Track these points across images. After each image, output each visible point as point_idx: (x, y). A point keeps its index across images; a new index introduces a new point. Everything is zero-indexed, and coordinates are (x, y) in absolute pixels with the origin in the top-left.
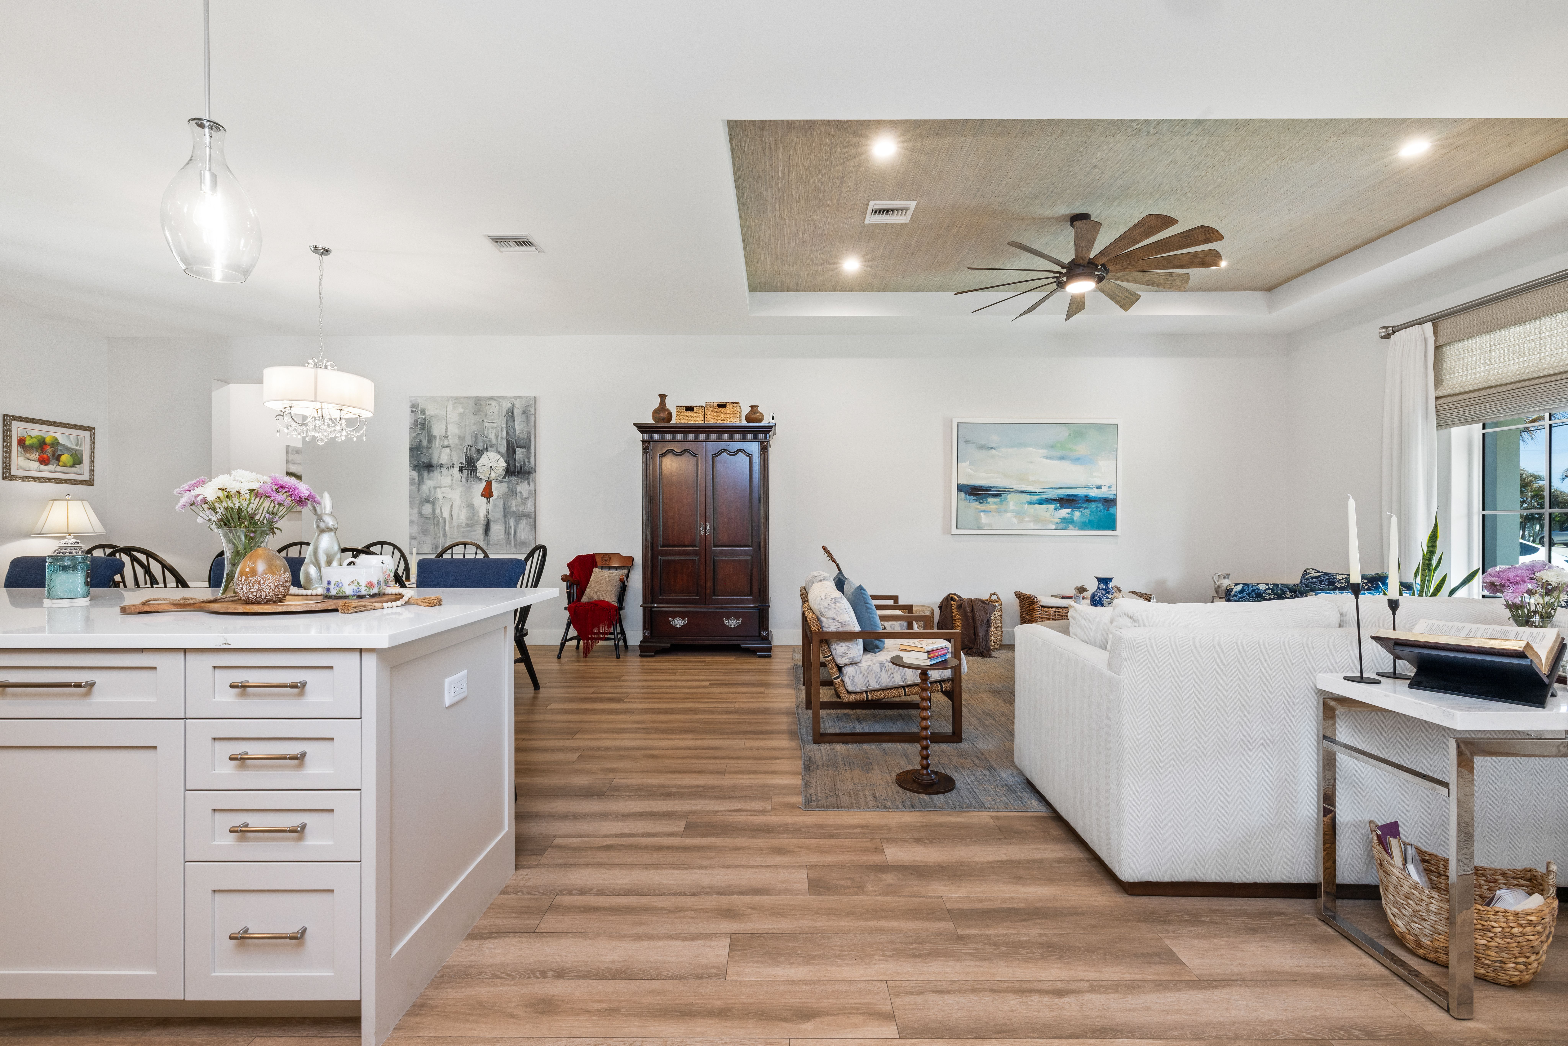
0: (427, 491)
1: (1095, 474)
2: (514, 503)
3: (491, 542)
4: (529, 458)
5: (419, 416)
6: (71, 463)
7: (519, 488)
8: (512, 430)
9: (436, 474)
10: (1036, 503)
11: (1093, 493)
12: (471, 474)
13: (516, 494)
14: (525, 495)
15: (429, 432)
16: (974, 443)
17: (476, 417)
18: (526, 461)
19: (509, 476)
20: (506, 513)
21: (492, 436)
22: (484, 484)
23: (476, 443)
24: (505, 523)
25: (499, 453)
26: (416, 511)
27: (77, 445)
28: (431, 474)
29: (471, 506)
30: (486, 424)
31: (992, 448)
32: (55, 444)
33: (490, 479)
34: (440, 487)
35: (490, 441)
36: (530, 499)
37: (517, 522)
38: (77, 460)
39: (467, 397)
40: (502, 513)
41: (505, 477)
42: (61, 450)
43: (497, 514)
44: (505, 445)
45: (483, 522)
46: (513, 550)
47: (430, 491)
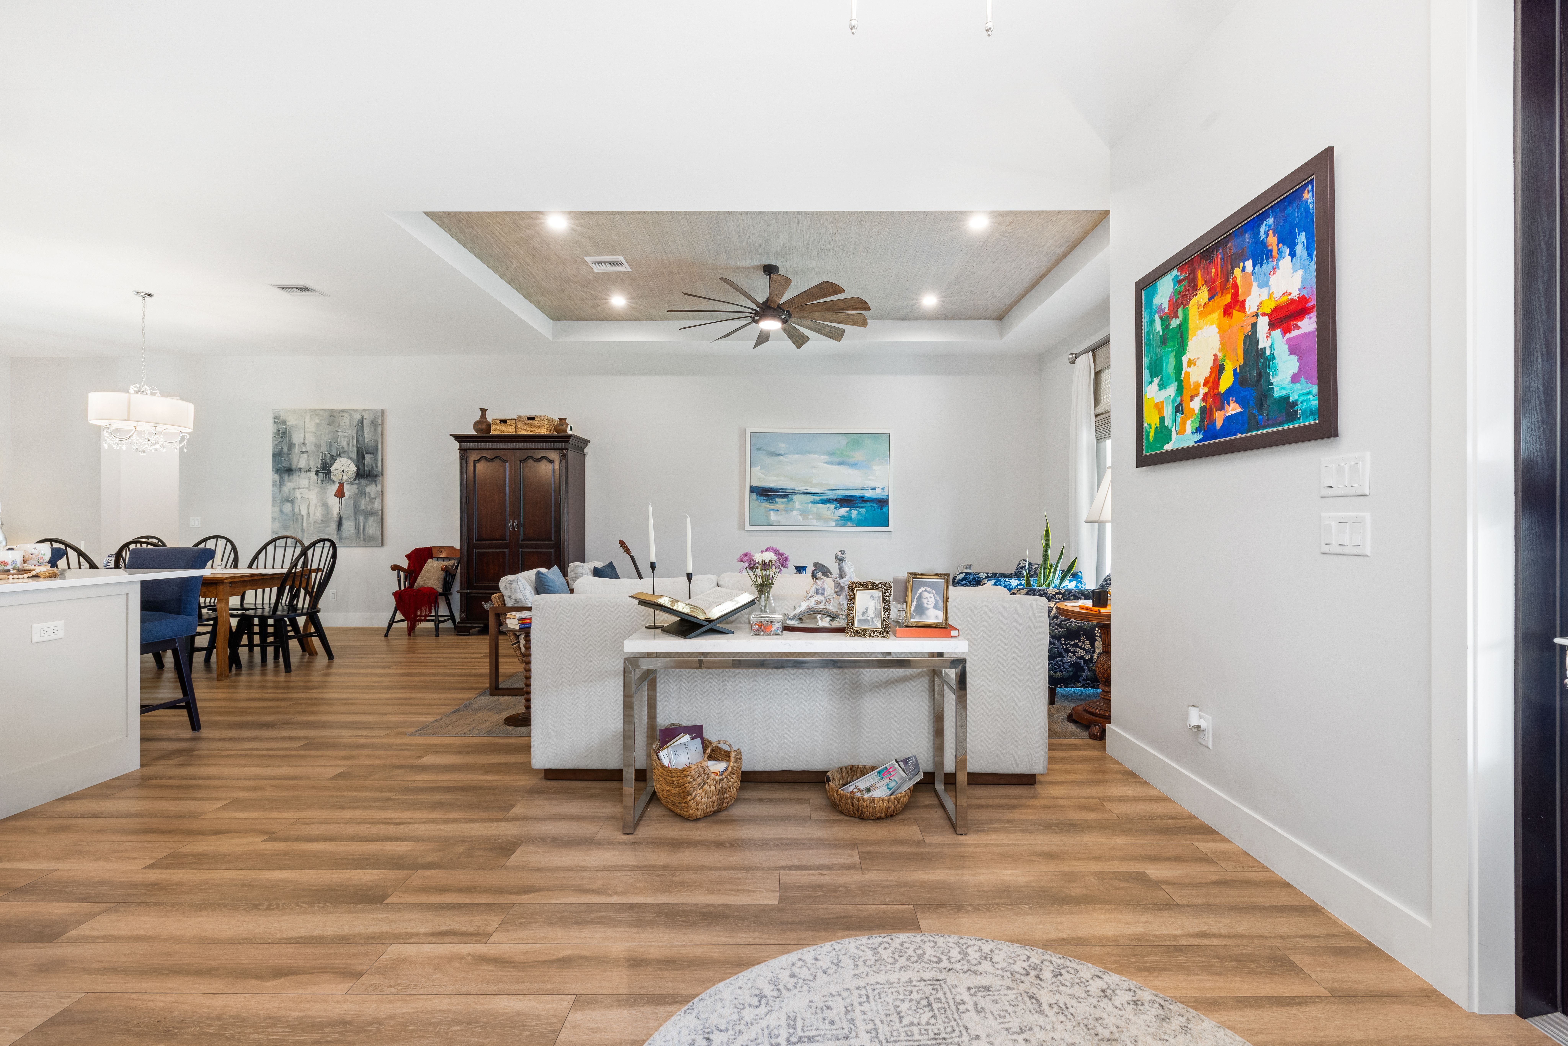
0: (287, 492)
1: (870, 478)
2: (363, 502)
3: (343, 537)
4: (376, 463)
5: (281, 426)
7: (368, 490)
8: (362, 438)
9: (295, 477)
10: (819, 503)
11: (869, 494)
12: (326, 477)
13: (365, 495)
14: (373, 495)
15: (290, 440)
16: (765, 450)
17: (331, 427)
18: (374, 465)
19: (359, 478)
20: (357, 511)
21: (344, 444)
22: (337, 486)
23: (330, 450)
24: (356, 519)
25: (351, 458)
26: (277, 509)
28: (291, 477)
29: (325, 505)
30: (339, 434)
31: (780, 455)
33: (343, 481)
34: (298, 488)
35: (343, 448)
36: (377, 499)
37: (366, 519)
39: (322, 410)
40: (353, 512)
41: (355, 480)
43: (348, 512)
44: (356, 451)
45: (336, 519)
46: (362, 543)
47: (290, 492)
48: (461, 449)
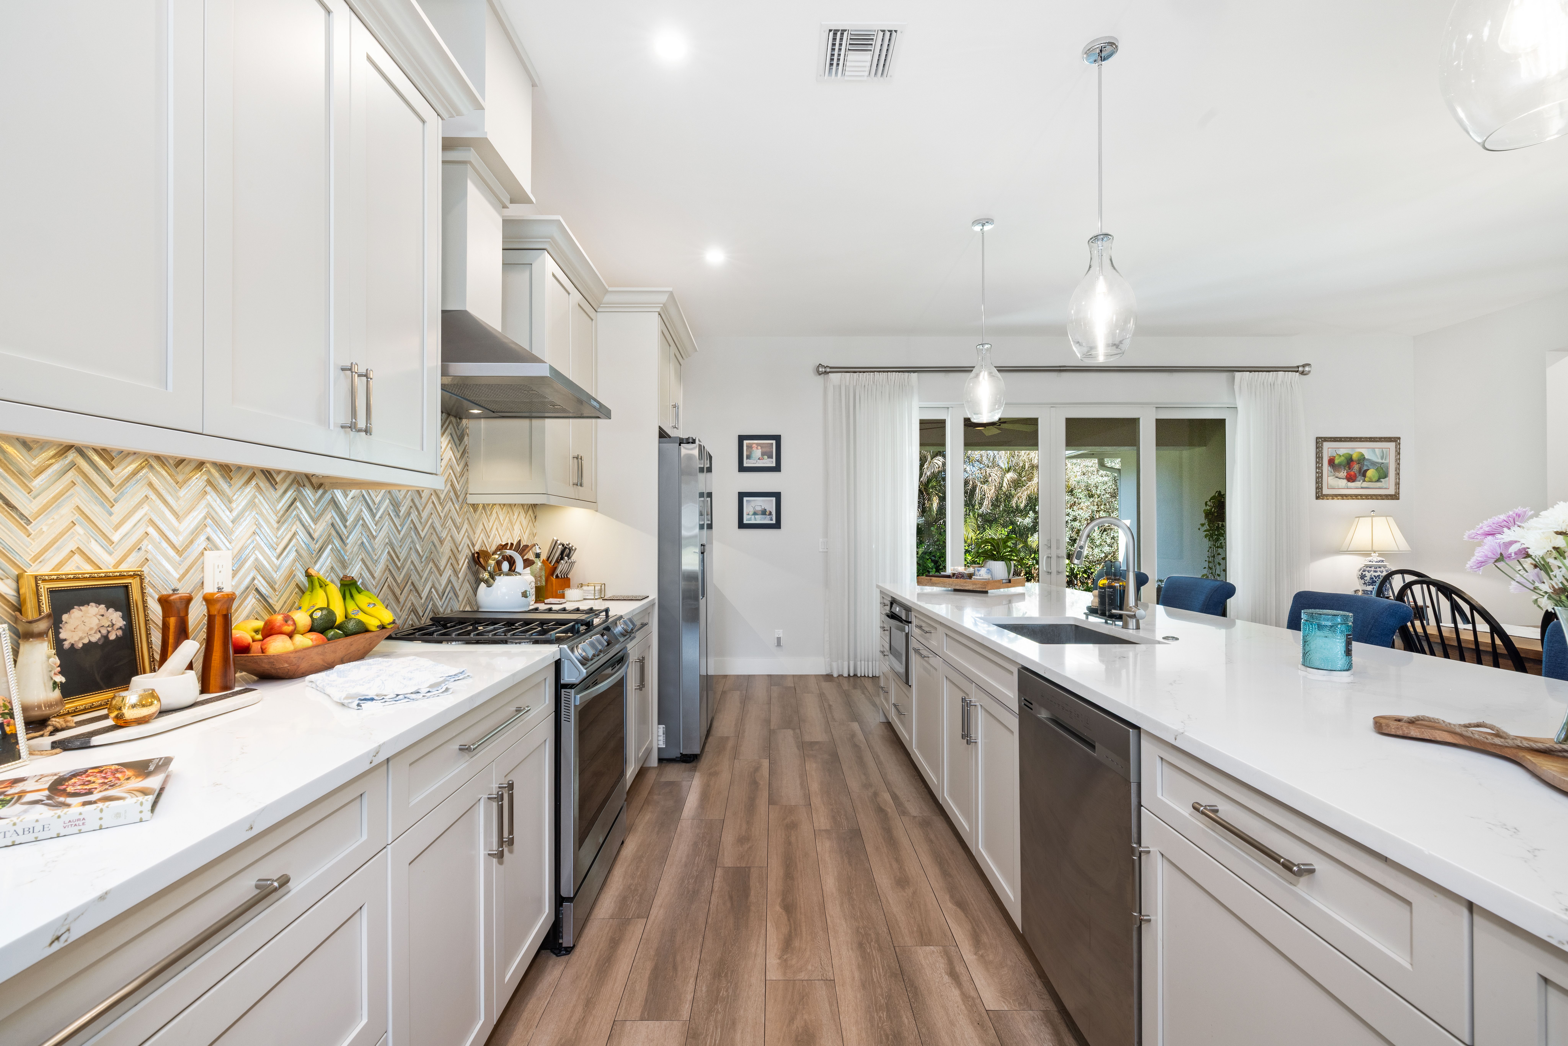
6: (1376, 478)
27: (1382, 458)
32: (1362, 459)
38: (1383, 475)
42: (1367, 465)
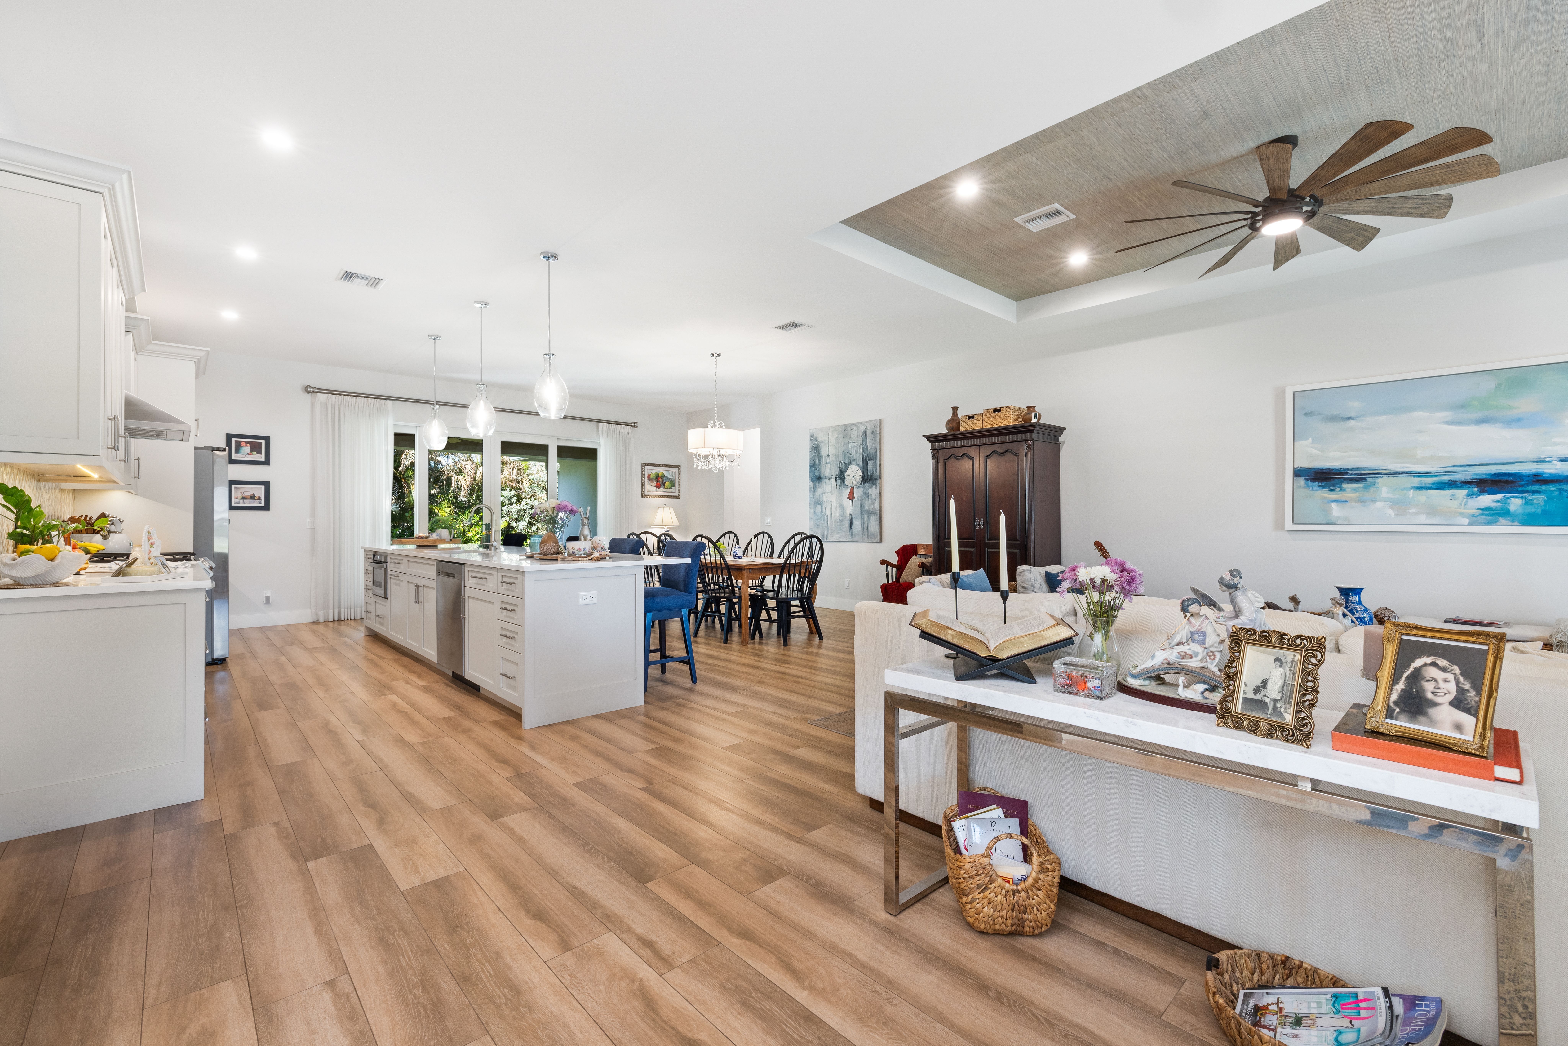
0: (818, 496)
2: (867, 503)
3: (853, 534)
4: (876, 468)
5: (815, 443)
6: (670, 487)
7: (870, 492)
8: (865, 447)
9: (824, 483)
12: (842, 483)
13: (868, 496)
14: (874, 497)
15: (819, 454)
16: (1320, 414)
17: (845, 439)
18: (874, 470)
19: (864, 482)
20: (862, 511)
21: (854, 453)
22: (849, 489)
23: (845, 459)
24: (862, 518)
25: (858, 465)
26: (812, 510)
27: (672, 476)
28: (820, 483)
29: (842, 507)
30: (851, 444)
31: (1349, 418)
32: (662, 476)
33: (853, 485)
34: (825, 493)
35: (853, 456)
36: (877, 500)
37: (869, 518)
38: (673, 485)
39: (839, 426)
40: (860, 512)
41: (861, 484)
42: (665, 480)
43: (857, 512)
44: (861, 459)
45: (849, 519)
46: (866, 540)
47: (820, 496)
48: (933, 449)
